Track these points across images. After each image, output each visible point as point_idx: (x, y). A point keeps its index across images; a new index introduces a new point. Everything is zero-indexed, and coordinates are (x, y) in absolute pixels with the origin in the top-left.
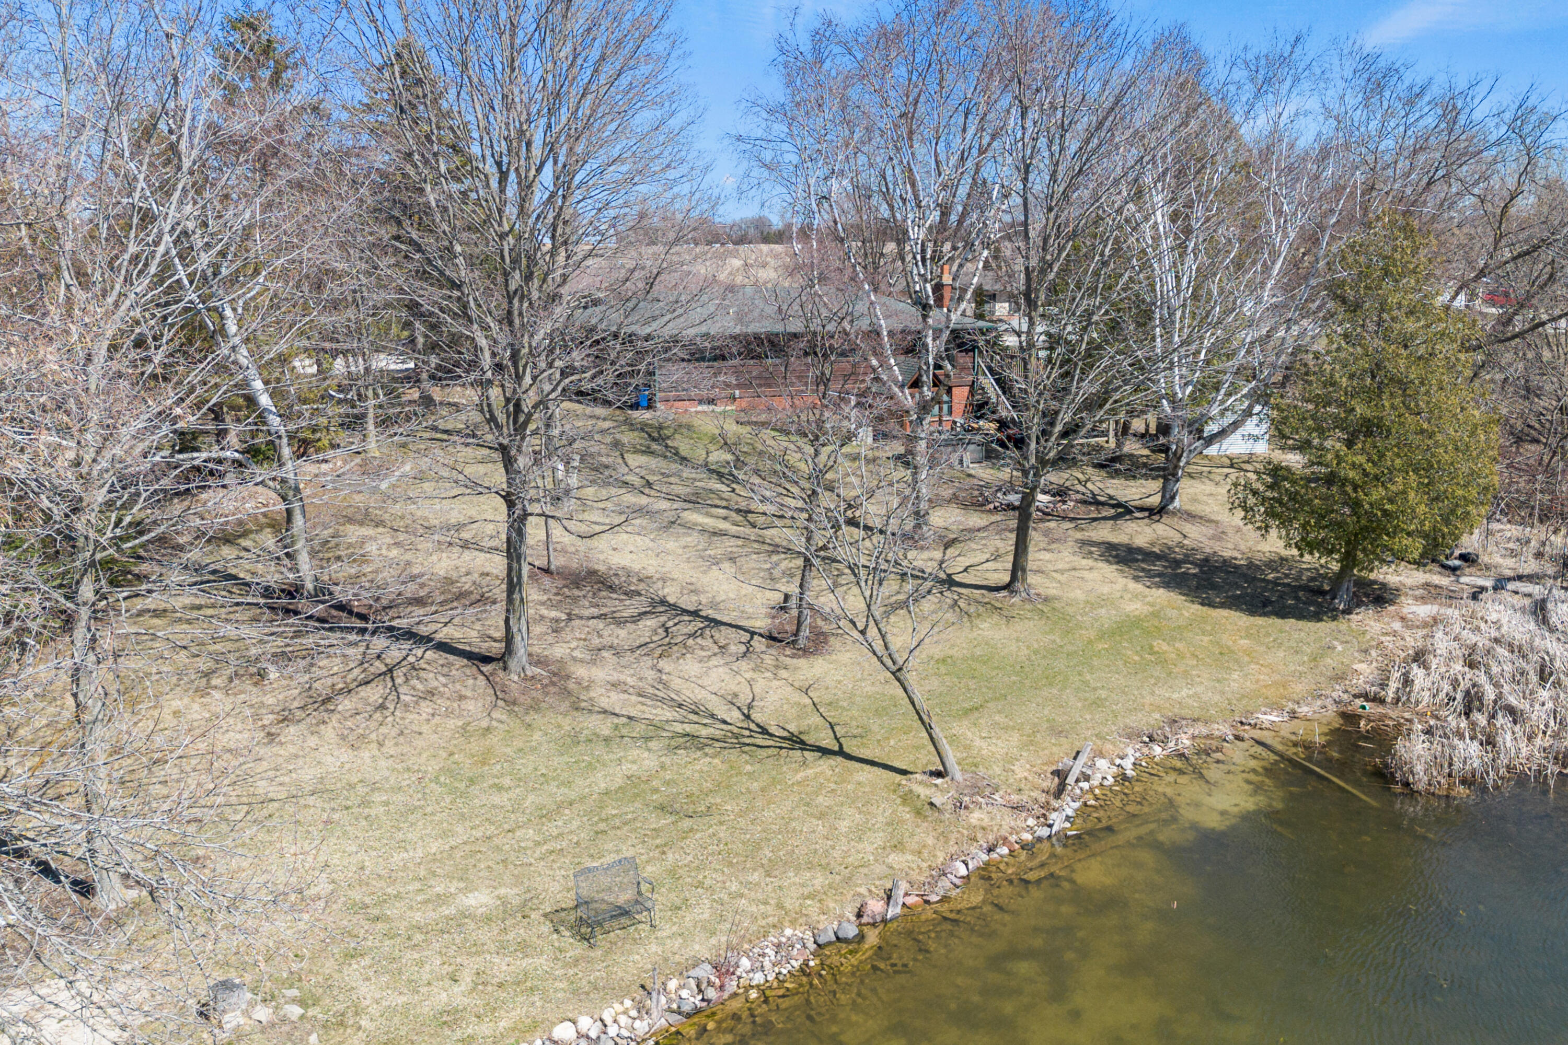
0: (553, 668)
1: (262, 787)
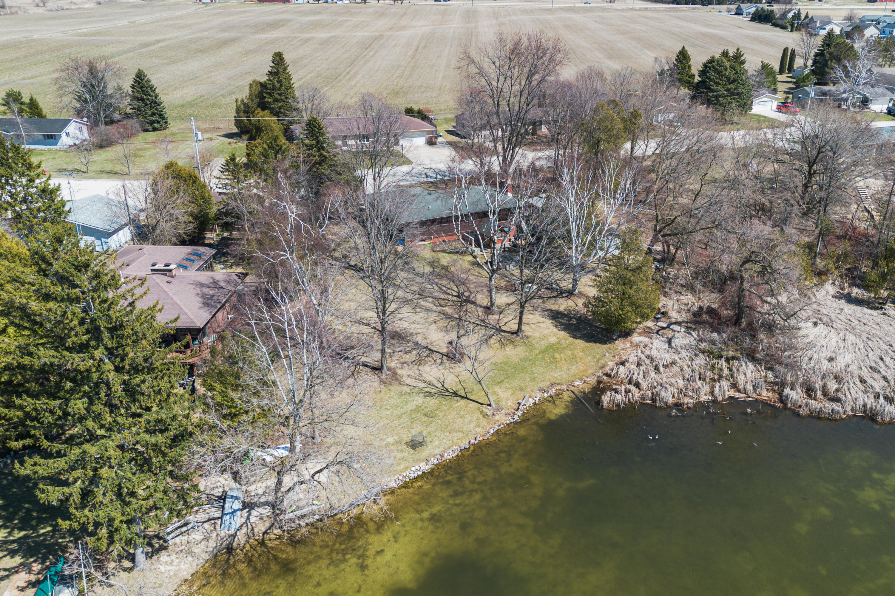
0: (393, 371)
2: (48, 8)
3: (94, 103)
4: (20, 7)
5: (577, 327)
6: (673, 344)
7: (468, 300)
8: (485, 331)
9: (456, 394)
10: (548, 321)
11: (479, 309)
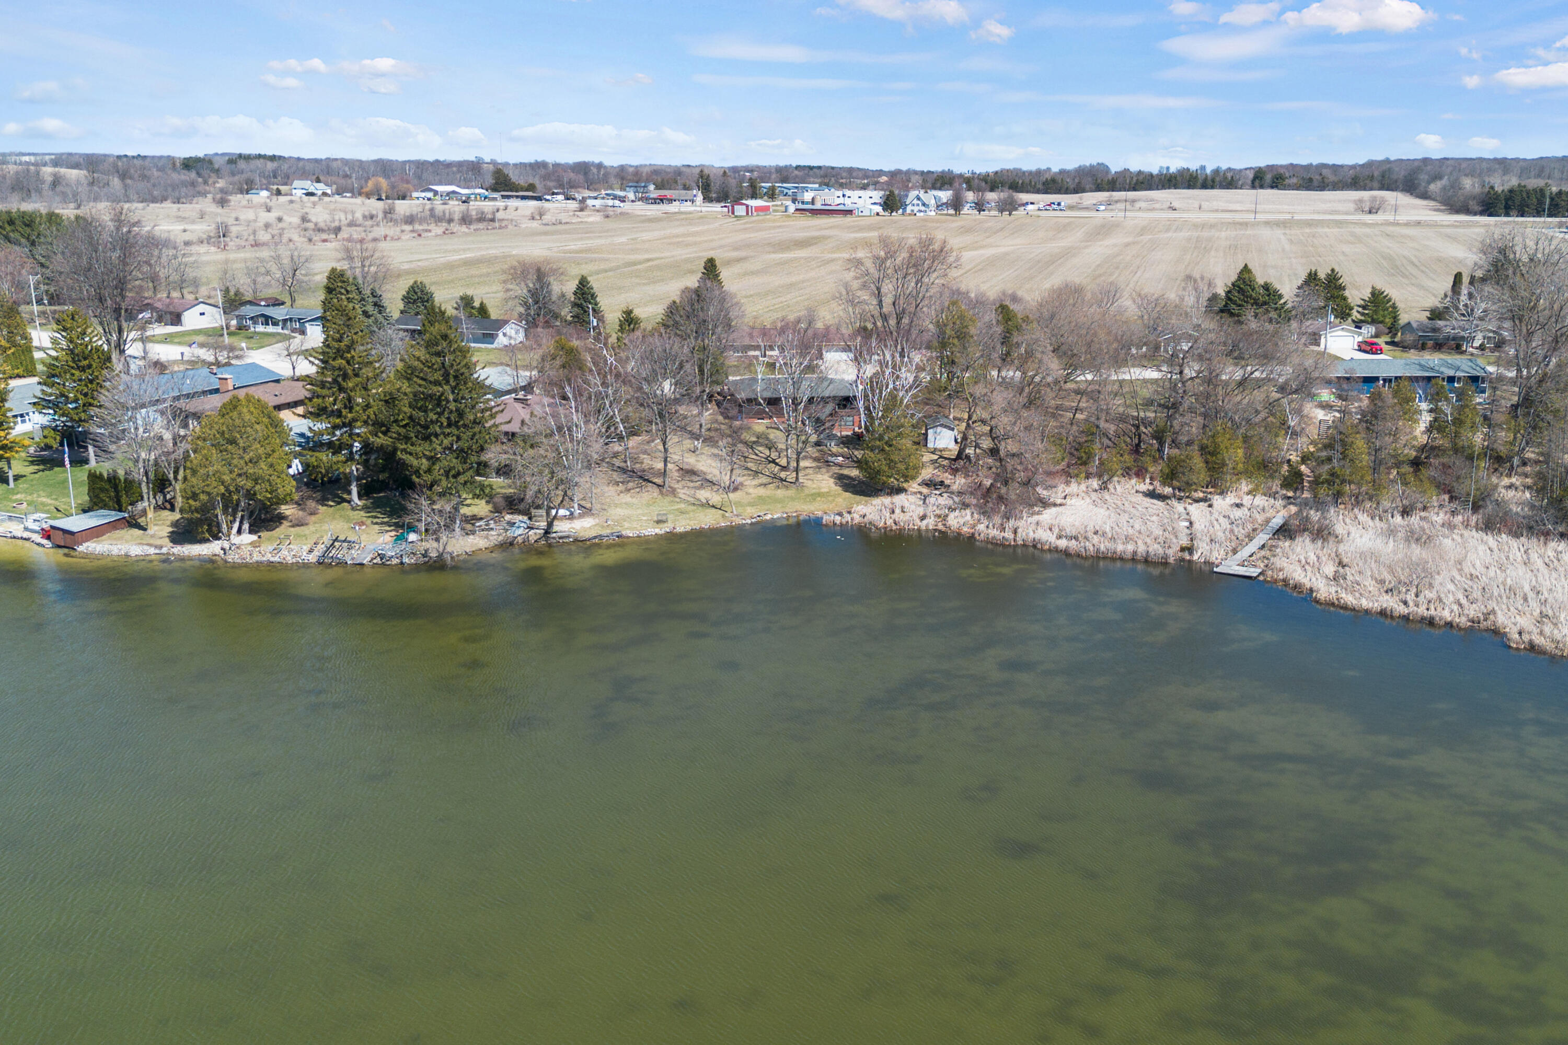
0: (673, 489)
2: (544, 222)
3: (536, 307)
4: (512, 220)
5: (854, 486)
6: (927, 501)
7: (774, 461)
8: (769, 480)
9: (713, 506)
10: (832, 480)
11: (778, 467)
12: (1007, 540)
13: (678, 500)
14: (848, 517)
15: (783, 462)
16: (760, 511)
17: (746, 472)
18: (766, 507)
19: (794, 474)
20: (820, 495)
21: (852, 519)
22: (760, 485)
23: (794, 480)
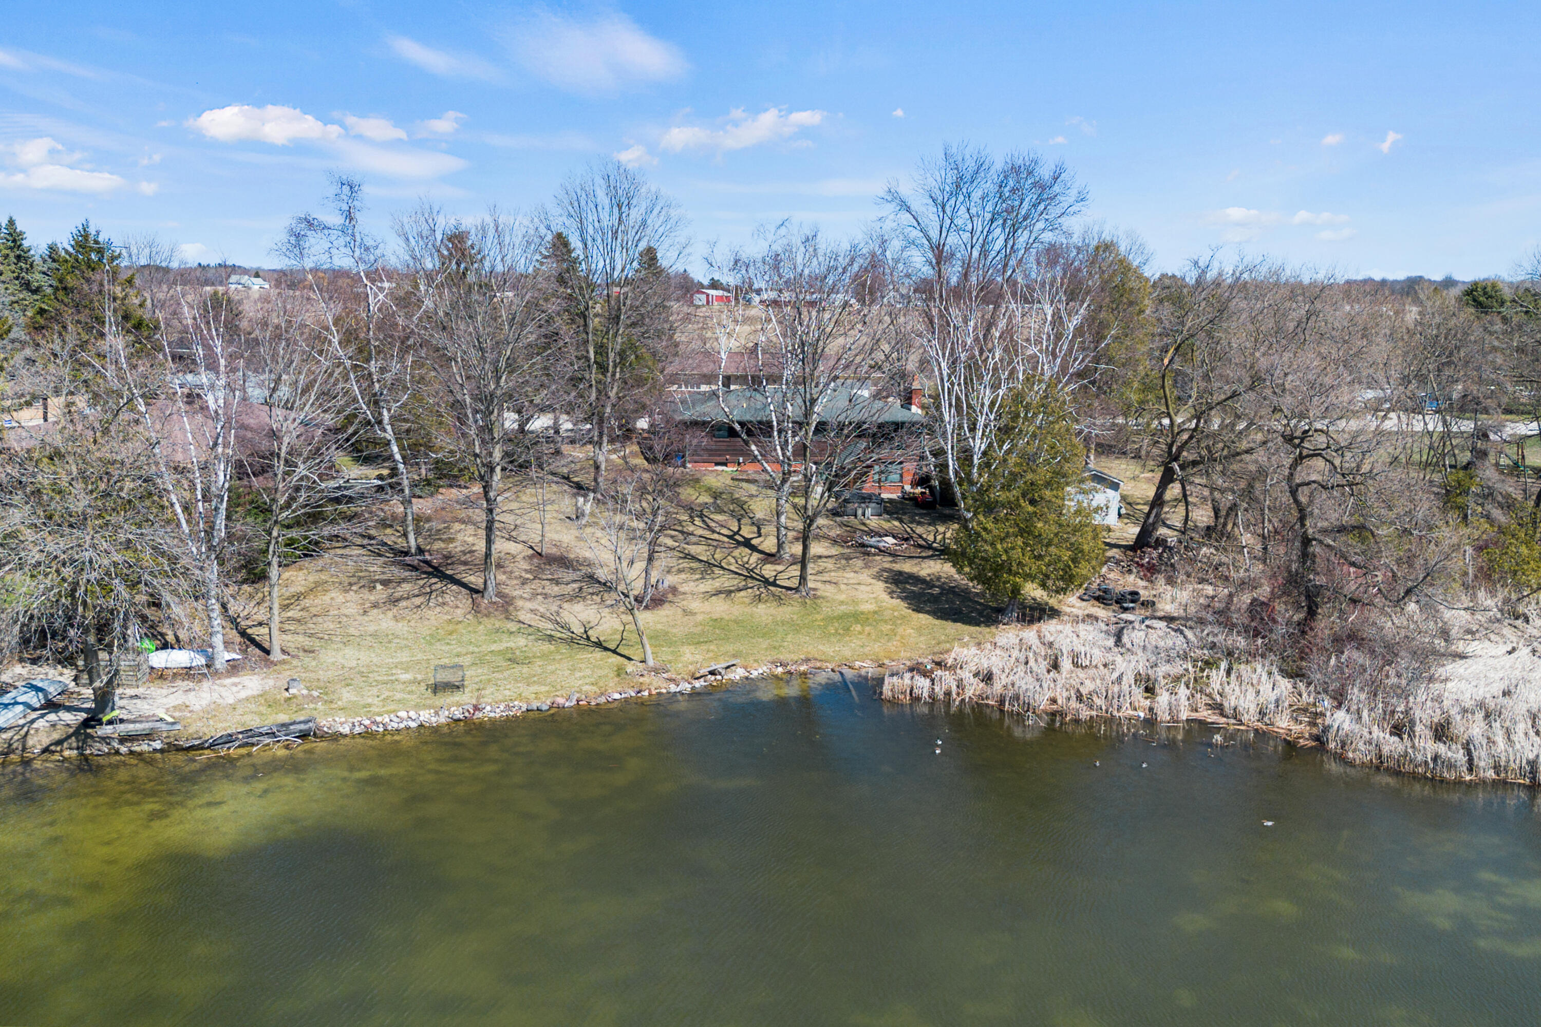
0: (507, 600)
1: (352, 631)
5: (935, 599)
6: (1125, 639)
7: (747, 543)
8: (736, 582)
9: (599, 645)
10: (880, 586)
11: (756, 556)
12: (1451, 766)
13: (513, 626)
14: (947, 680)
15: (769, 544)
16: (715, 658)
17: (685, 564)
18: (730, 648)
19: (795, 571)
20: (857, 617)
21: (960, 685)
22: (718, 593)
23: (794, 583)
